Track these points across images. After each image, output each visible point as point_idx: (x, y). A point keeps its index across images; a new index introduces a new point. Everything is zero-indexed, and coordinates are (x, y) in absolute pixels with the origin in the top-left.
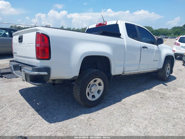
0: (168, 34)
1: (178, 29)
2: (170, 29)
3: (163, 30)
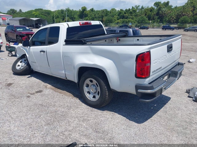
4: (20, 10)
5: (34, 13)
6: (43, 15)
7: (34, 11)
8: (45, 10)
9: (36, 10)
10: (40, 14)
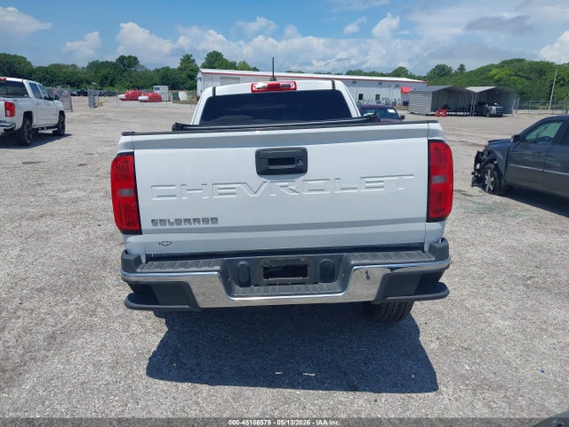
0: (82, 82)
1: (107, 70)
2: (84, 68)
3: (64, 70)
4: (462, 68)
5: (494, 71)
6: (522, 77)
7: (497, 67)
8: (532, 64)
9: (504, 64)
10: (511, 75)
